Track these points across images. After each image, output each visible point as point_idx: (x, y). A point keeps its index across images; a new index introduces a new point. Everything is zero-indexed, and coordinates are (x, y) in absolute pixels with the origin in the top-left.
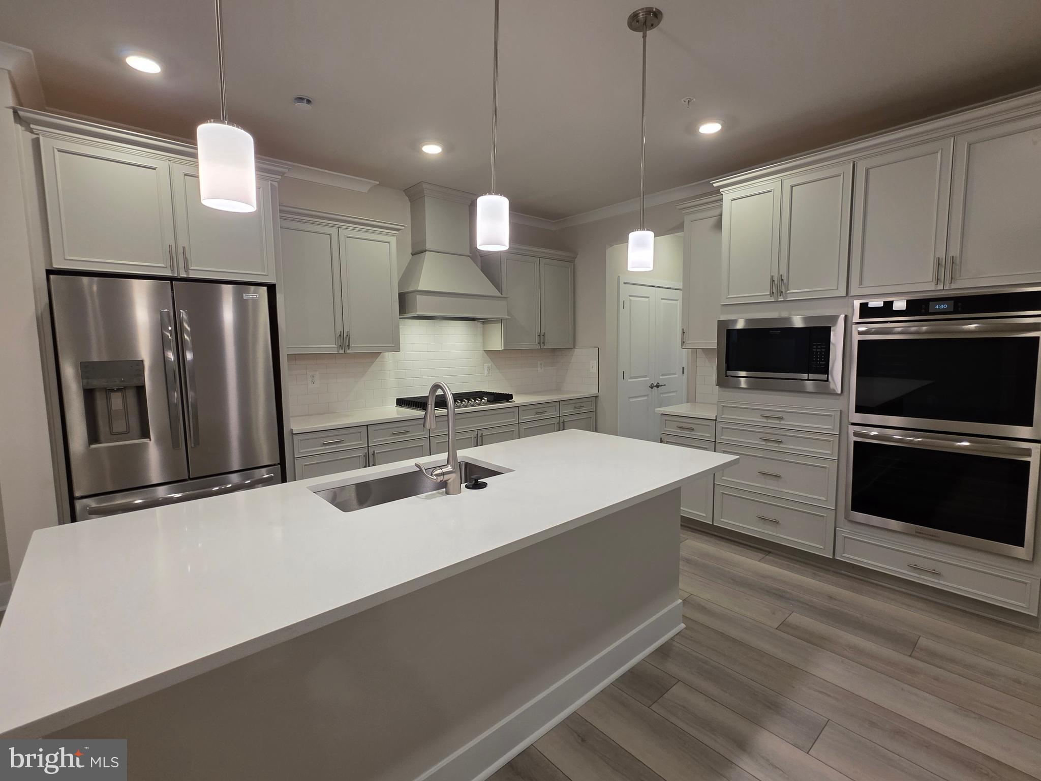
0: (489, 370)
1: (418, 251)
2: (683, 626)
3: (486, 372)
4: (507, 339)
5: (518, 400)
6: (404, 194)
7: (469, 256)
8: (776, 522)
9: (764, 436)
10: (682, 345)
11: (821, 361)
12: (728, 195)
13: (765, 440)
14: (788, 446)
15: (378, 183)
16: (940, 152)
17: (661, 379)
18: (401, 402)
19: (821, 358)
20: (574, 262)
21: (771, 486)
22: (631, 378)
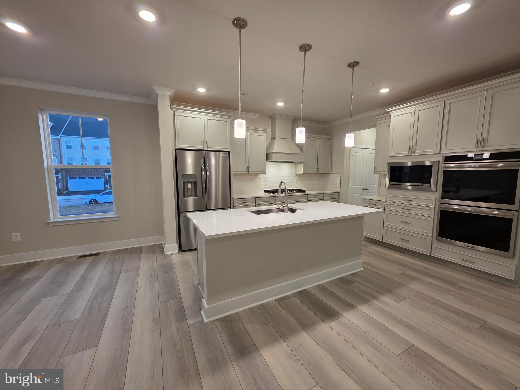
0: (297, 181)
1: (273, 138)
2: (363, 269)
3: (296, 182)
4: (304, 170)
5: (307, 192)
6: (269, 118)
7: (291, 139)
8: (407, 241)
9: (404, 207)
10: (374, 172)
11: (428, 178)
12: (393, 114)
13: (404, 209)
14: (414, 211)
15: (260, 115)
16: (480, 96)
17: (368, 187)
18: (265, 191)
19: (428, 177)
20: (332, 139)
21: (406, 227)
22: (354, 186)
